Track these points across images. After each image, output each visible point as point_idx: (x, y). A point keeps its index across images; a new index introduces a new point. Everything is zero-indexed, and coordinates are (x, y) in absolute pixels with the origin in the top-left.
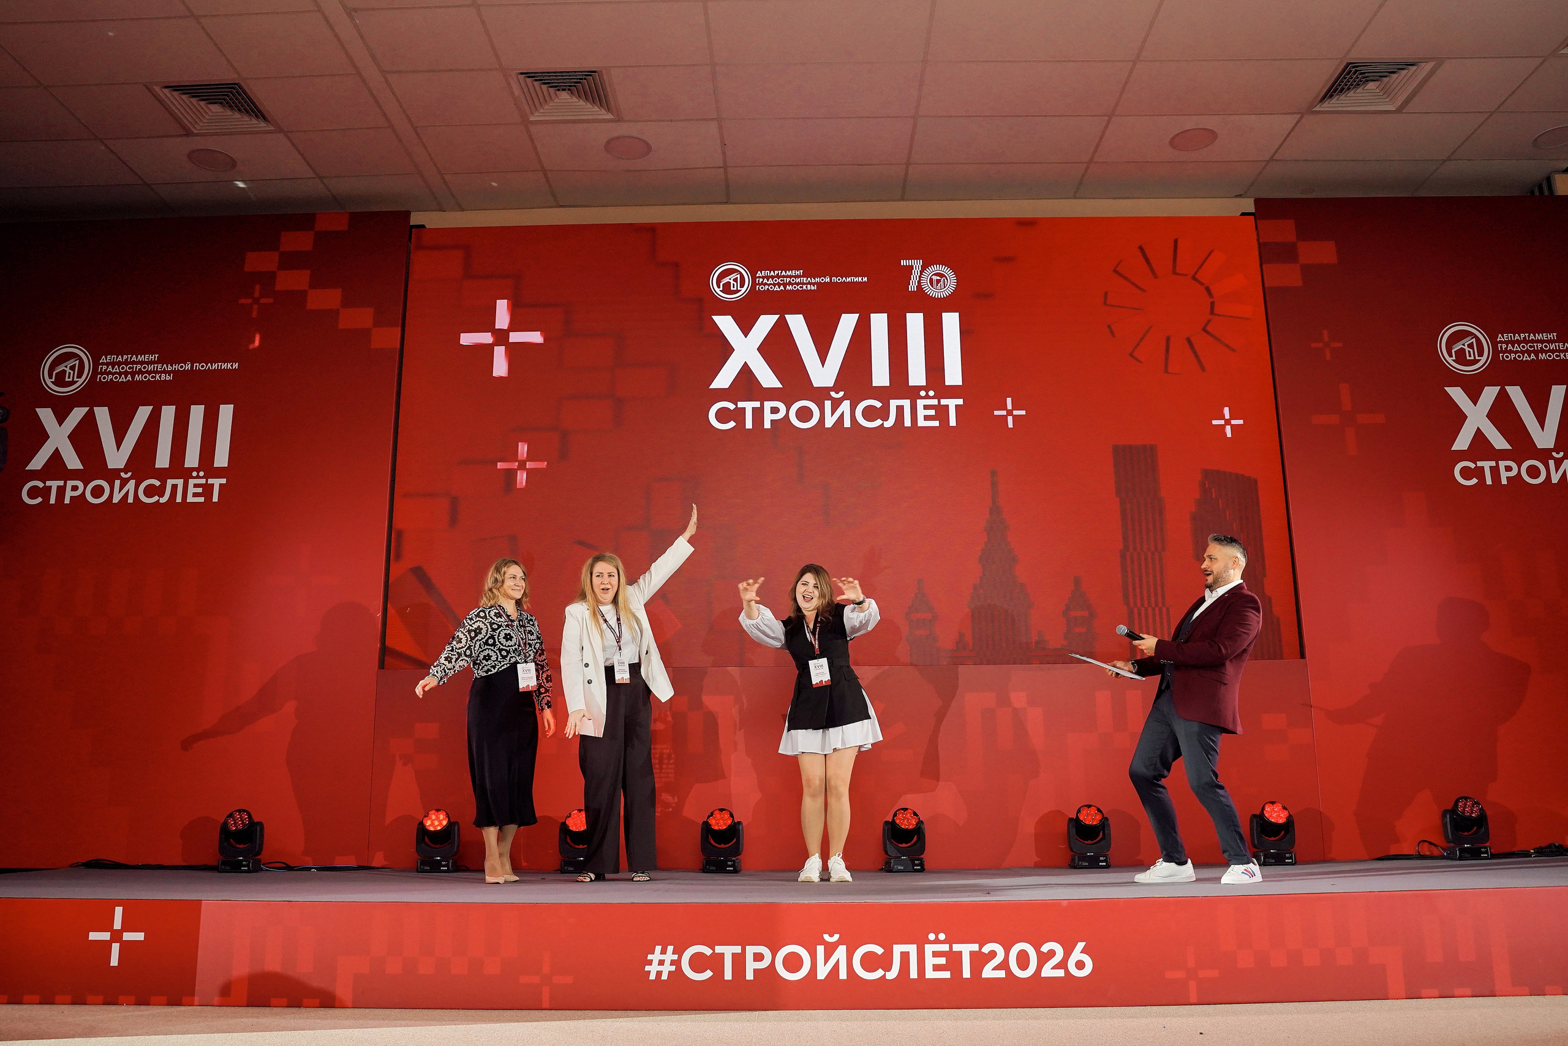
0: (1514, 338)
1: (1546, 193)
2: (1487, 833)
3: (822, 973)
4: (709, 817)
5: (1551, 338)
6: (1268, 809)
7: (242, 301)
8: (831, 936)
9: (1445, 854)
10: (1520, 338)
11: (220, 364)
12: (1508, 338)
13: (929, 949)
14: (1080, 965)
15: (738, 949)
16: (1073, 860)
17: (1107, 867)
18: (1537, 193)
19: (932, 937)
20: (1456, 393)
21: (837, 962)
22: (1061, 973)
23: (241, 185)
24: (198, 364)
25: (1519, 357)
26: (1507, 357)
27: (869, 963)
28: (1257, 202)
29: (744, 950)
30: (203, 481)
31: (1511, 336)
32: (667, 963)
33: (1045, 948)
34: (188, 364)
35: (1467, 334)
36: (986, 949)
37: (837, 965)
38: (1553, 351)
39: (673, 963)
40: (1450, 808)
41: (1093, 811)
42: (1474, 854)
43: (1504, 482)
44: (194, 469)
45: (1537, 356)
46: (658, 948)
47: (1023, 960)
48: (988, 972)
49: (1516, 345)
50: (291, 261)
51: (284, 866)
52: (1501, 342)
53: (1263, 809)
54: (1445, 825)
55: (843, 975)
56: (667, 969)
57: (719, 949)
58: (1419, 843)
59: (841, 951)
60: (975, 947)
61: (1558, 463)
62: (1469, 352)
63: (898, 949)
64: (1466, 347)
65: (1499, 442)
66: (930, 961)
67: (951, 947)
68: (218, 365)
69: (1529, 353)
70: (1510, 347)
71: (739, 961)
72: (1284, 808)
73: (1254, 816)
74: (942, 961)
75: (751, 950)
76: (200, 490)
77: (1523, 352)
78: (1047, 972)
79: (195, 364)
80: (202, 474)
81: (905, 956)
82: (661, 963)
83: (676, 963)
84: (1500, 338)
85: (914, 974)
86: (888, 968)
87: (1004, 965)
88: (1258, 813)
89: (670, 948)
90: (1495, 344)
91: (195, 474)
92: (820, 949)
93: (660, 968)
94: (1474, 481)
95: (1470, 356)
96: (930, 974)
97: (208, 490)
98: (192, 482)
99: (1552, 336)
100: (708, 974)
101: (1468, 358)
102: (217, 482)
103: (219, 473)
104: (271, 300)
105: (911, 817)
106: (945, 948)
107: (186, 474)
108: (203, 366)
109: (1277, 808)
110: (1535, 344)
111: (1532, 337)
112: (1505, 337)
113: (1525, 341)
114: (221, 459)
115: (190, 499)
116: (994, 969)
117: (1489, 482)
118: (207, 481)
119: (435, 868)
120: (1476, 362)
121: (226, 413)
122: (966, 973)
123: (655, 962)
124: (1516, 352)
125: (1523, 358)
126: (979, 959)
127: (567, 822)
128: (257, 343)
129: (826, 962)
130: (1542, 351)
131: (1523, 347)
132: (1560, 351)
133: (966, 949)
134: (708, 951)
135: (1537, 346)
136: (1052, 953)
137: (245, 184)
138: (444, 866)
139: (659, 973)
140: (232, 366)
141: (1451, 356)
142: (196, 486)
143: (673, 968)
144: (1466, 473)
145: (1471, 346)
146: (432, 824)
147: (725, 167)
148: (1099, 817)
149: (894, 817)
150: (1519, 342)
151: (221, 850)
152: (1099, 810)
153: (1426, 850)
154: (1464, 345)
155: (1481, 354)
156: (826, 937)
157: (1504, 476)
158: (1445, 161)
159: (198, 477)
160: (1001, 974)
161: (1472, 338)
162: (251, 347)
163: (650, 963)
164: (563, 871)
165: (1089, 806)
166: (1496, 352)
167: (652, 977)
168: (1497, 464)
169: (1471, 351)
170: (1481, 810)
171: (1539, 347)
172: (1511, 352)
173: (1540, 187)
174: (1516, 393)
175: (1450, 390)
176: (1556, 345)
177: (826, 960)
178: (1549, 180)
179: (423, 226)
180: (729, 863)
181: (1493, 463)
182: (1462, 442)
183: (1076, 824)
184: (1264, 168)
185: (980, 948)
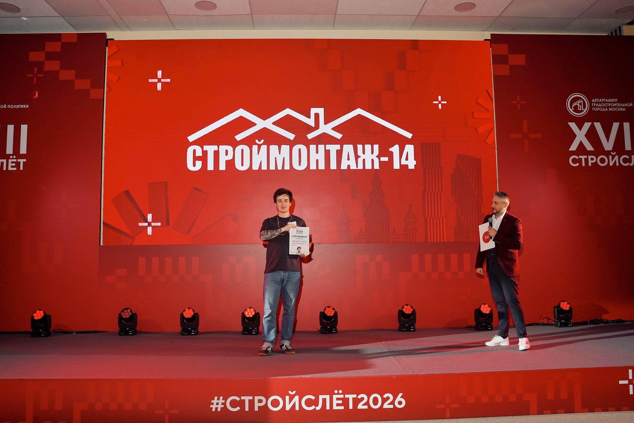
0: (599, 101)
1: (618, 34)
2: (571, 316)
3: (288, 407)
4: (245, 311)
5: (615, 101)
6: (482, 307)
7: (29, 75)
8: (292, 392)
9: (554, 323)
10: (602, 101)
11: (20, 105)
12: (597, 101)
13: (335, 397)
14: (400, 403)
15: (251, 398)
16: (400, 327)
17: (414, 330)
18: (614, 34)
19: (336, 392)
20: (573, 125)
21: (295, 404)
22: (391, 406)
23: (25, 19)
24: (10, 105)
25: (601, 109)
26: (596, 109)
27: (309, 403)
28: (492, 35)
29: (254, 398)
30: (15, 160)
31: (598, 100)
32: (220, 404)
33: (385, 396)
34: (5, 105)
35: (580, 98)
36: (359, 397)
37: (294, 404)
38: (615, 107)
39: (222, 404)
40: (557, 305)
41: (409, 307)
42: (565, 325)
43: (590, 165)
44: (10, 155)
45: (608, 109)
46: (216, 398)
47: (375, 401)
48: (360, 406)
49: (600, 104)
50: (50, 56)
51: (61, 331)
52: (594, 103)
53: (480, 307)
54: (554, 312)
55: (297, 408)
56: (220, 406)
57: (243, 398)
58: (543, 319)
59: (296, 398)
60: (355, 396)
61: (613, 157)
62: (580, 107)
63: (321, 397)
64: (578, 105)
65: (589, 147)
66: (335, 402)
67: (344, 396)
68: (19, 106)
69: (605, 107)
70: (597, 105)
71: (252, 403)
72: (489, 306)
73: (476, 310)
74: (340, 402)
75: (257, 398)
76: (14, 164)
77: (602, 107)
78: (386, 406)
79: (8, 105)
80: (14, 157)
81: (324, 400)
82: (217, 404)
83: (224, 404)
84: (593, 101)
85: (328, 408)
86: (317, 405)
87: (367, 403)
88: (478, 308)
89: (221, 398)
90: (591, 103)
91: (11, 157)
92: (287, 398)
93: (217, 406)
94: (578, 164)
95: (580, 109)
96: (335, 407)
97: (18, 164)
98: (10, 161)
99: (615, 100)
100: (238, 408)
101: (579, 109)
102: (22, 161)
103: (22, 157)
104: (42, 75)
105: (331, 310)
106: (342, 396)
107: (7, 157)
108: (12, 107)
109: (486, 306)
110: (608, 104)
111: (607, 100)
112: (595, 100)
113: (604, 102)
114: (23, 150)
115: (10, 169)
116: (363, 405)
117: (584, 165)
118: (17, 160)
119: (127, 333)
120: (582, 111)
121: (24, 128)
122: (351, 407)
123: (215, 404)
124: (600, 107)
125: (602, 110)
126: (356, 401)
127: (184, 314)
128: (37, 96)
129: (290, 403)
130: (611, 107)
131: (603, 105)
132: (618, 107)
133: (351, 397)
134: (238, 399)
135: (609, 104)
136: (388, 398)
137: (26, 18)
138: (130, 333)
139: (217, 408)
140: (26, 106)
141: (571, 108)
142: (12, 162)
143: (223, 406)
144: (574, 161)
145: (580, 104)
146: (125, 315)
147: (252, 14)
148: (411, 310)
149: (324, 311)
150: (601, 103)
151: (32, 327)
152: (412, 307)
153: (545, 321)
154: (577, 103)
155: (584, 108)
156: (290, 392)
157: (590, 162)
158: (575, 19)
159: (13, 158)
160: (366, 407)
161: (581, 101)
162: (34, 97)
163: (213, 404)
164: (182, 335)
165: (407, 305)
166: (591, 107)
167: (214, 410)
168: (588, 157)
169: (581, 106)
170: (570, 306)
171: (609, 105)
172: (597, 107)
173: (616, 30)
174: (598, 125)
175: (570, 124)
176: (616, 104)
177: (290, 402)
178: (620, 27)
179: (113, 39)
180: (254, 331)
181: (586, 157)
182: (574, 147)
183: (401, 314)
184: (496, 19)
185: (357, 396)
